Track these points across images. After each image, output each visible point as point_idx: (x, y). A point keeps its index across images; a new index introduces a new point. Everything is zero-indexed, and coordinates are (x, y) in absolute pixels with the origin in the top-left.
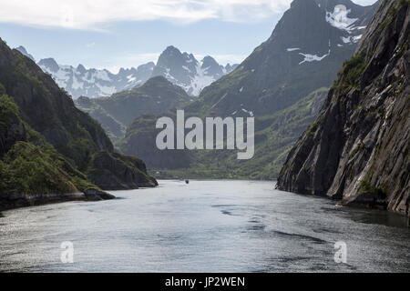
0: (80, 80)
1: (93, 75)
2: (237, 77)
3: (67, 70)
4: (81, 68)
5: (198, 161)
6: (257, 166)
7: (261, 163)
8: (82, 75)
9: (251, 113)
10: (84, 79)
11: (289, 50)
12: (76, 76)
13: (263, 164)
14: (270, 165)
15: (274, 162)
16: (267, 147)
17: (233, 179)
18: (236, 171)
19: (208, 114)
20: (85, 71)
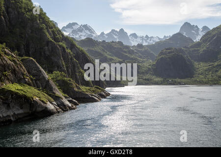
0: (146, 42)
1: (152, 39)
3: (141, 38)
4: (147, 36)
5: (199, 74)
8: (147, 39)
10: (148, 41)
12: (145, 40)
19: (205, 48)
20: (149, 38)
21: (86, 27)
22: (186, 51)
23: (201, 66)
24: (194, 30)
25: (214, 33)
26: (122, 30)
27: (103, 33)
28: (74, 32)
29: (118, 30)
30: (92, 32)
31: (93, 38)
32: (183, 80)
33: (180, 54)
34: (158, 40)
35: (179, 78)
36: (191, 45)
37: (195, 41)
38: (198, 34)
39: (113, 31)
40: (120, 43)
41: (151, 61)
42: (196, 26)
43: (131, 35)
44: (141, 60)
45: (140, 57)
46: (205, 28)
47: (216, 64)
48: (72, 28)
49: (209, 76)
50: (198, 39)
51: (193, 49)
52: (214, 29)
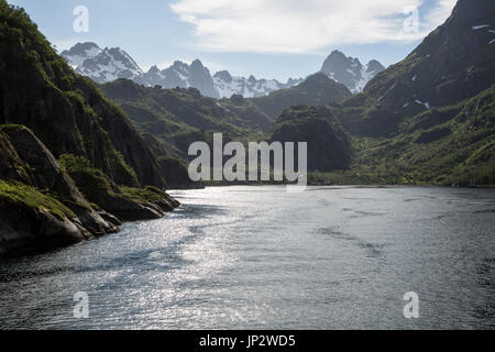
0: (251, 90)
1: (263, 85)
2: (408, 65)
3: (239, 81)
4: (252, 78)
6: (442, 167)
7: (447, 163)
8: (253, 85)
9: (427, 105)
10: (255, 88)
11: (476, 28)
12: (248, 86)
13: (451, 164)
14: (461, 165)
15: (467, 161)
16: (453, 142)
17: (409, 184)
18: (411, 174)
19: (373, 108)
20: (256, 81)
21: (116, 53)
22: (335, 112)
23: (364, 146)
24: (350, 68)
25: (392, 76)
26: (197, 63)
27: (154, 69)
28: (89, 63)
29: (189, 63)
30: (131, 66)
31: (132, 78)
32: (328, 175)
33: (323, 119)
34: (275, 88)
35: (321, 170)
36: (345, 100)
37: (352, 91)
38: (359, 77)
39: (177, 63)
40: (193, 91)
41: (260, 132)
42: (356, 59)
43: (217, 74)
44: (240, 129)
45: (238, 123)
46: (374, 64)
47: (395, 141)
48: (84, 54)
49: (381, 167)
50: (359, 87)
51: (349, 108)
52: (392, 68)
